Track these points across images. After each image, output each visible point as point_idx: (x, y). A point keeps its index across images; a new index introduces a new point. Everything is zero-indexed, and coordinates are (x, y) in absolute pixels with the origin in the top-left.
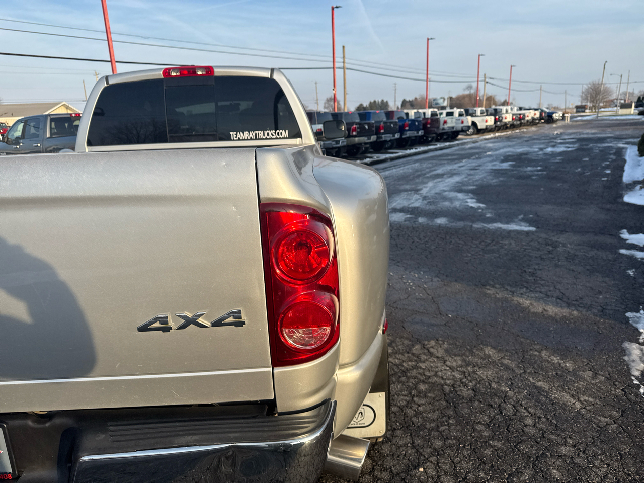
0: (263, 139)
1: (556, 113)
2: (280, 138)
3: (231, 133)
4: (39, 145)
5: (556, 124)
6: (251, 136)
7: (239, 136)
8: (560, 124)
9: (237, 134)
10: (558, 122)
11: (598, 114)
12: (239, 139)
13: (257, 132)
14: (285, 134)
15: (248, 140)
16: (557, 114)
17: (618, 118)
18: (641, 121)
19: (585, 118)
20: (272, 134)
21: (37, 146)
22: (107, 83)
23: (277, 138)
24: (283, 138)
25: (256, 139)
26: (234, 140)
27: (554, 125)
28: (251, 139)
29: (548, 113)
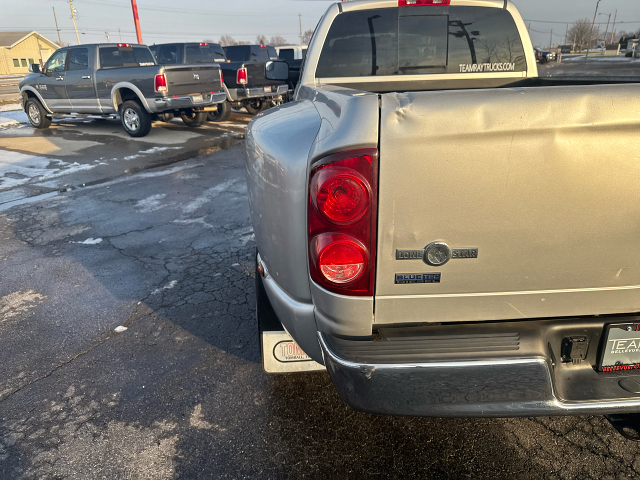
0: (490, 72)
1: (550, 53)
2: (506, 71)
3: (461, 65)
4: (89, 77)
5: (549, 65)
6: (479, 68)
7: (467, 68)
8: (552, 65)
9: (465, 67)
10: (550, 62)
11: (587, 55)
12: (467, 72)
13: (485, 64)
14: (512, 67)
15: (475, 72)
16: (551, 55)
17: (606, 59)
18: (629, 63)
19: (573, 59)
20: (499, 67)
21: (87, 78)
22: (341, 10)
23: (503, 71)
24: (509, 71)
25: (483, 71)
26: (462, 72)
27: (548, 66)
28: (479, 72)
29: (543, 53)
